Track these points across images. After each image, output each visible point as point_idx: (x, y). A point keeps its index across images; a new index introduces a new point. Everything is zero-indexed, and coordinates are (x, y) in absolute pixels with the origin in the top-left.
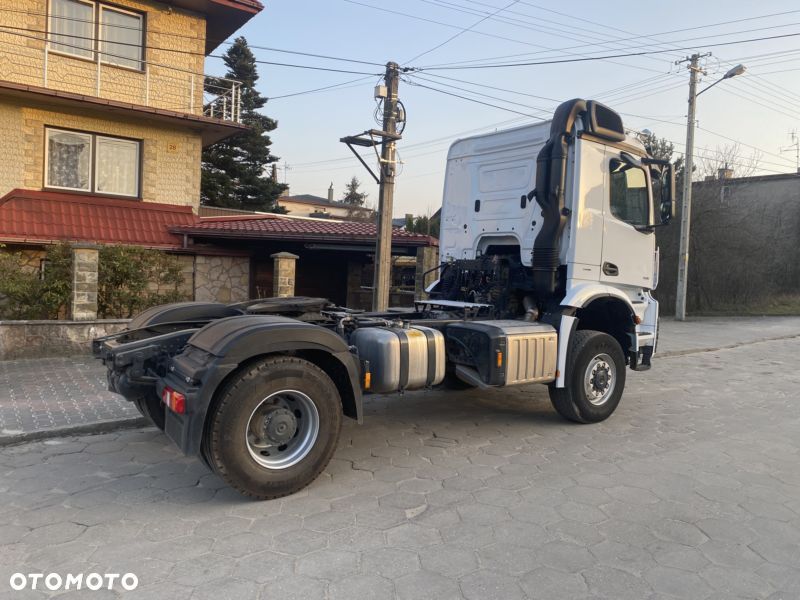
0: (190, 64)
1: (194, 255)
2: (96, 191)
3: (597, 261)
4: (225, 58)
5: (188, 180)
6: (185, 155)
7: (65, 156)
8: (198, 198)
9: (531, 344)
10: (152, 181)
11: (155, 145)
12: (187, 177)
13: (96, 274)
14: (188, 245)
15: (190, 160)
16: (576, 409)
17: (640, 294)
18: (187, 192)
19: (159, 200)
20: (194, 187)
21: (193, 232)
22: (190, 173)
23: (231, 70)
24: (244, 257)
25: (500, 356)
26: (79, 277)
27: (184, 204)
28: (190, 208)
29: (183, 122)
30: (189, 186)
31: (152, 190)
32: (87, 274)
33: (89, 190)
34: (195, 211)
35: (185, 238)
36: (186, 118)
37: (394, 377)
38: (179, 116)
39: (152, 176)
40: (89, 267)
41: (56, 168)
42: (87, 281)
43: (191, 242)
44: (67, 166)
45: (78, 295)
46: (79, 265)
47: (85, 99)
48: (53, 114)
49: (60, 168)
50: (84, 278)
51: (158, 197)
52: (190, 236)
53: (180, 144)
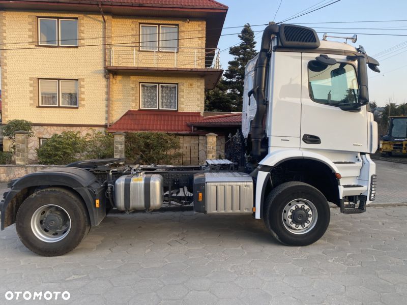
0: (198, 44)
1: (198, 135)
2: (160, 109)
3: (297, 134)
4: (239, 36)
5: (198, 100)
6: (197, 88)
7: (149, 94)
8: (203, 108)
9: (228, 189)
10: (182, 102)
11: (183, 85)
12: (198, 99)
13: (123, 146)
14: (194, 131)
15: (199, 90)
16: (275, 235)
17: (357, 157)
18: (198, 106)
19: (186, 110)
20: (201, 103)
21: (197, 125)
22: (199, 96)
23: (242, 41)
24: (222, 135)
25: (200, 195)
26: (116, 147)
27: (197, 112)
28: (200, 113)
29: (190, 72)
30: (199, 103)
31: (182, 106)
32: (119, 146)
33: (157, 109)
34: (202, 115)
35: (193, 128)
36: (192, 70)
37: (121, 202)
38: (188, 70)
39: (182, 100)
40: (120, 143)
41: (146, 100)
42: (119, 149)
43: (196, 129)
44: (150, 98)
45: (116, 155)
46: (116, 142)
47: (149, 69)
48: (142, 77)
49: (148, 100)
50: (118, 148)
51: (185, 109)
52: (194, 127)
53: (195, 83)
